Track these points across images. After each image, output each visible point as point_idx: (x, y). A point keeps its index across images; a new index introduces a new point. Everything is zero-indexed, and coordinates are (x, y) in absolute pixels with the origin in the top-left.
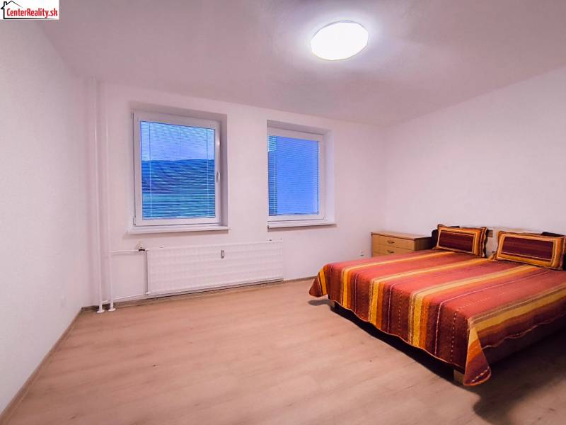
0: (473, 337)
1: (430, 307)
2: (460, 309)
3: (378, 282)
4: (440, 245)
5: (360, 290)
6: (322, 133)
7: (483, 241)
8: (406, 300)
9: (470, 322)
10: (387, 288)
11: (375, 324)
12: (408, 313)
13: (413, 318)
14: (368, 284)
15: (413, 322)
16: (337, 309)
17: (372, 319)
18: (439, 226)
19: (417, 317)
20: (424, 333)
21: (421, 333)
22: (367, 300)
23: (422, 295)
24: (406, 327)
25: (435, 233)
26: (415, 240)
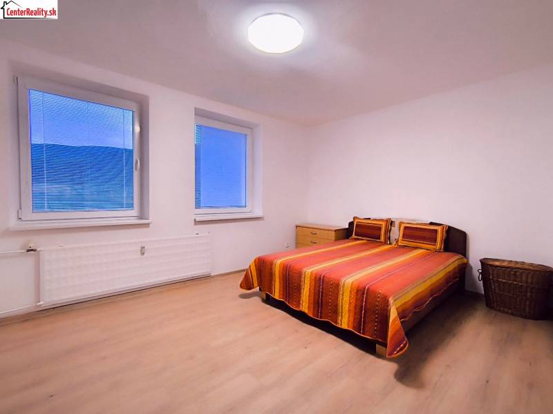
0: (393, 314)
1: (358, 291)
2: (382, 290)
3: (309, 271)
4: (355, 235)
5: (291, 280)
6: (251, 127)
7: (388, 231)
8: (336, 286)
9: (391, 300)
10: (318, 276)
11: (306, 311)
12: (337, 298)
13: (342, 303)
14: (300, 274)
15: (342, 306)
16: (269, 300)
17: (305, 307)
18: (355, 218)
19: (346, 302)
20: (352, 314)
21: (349, 316)
22: (299, 289)
23: (350, 280)
24: (335, 311)
25: (351, 224)
26: (335, 231)
